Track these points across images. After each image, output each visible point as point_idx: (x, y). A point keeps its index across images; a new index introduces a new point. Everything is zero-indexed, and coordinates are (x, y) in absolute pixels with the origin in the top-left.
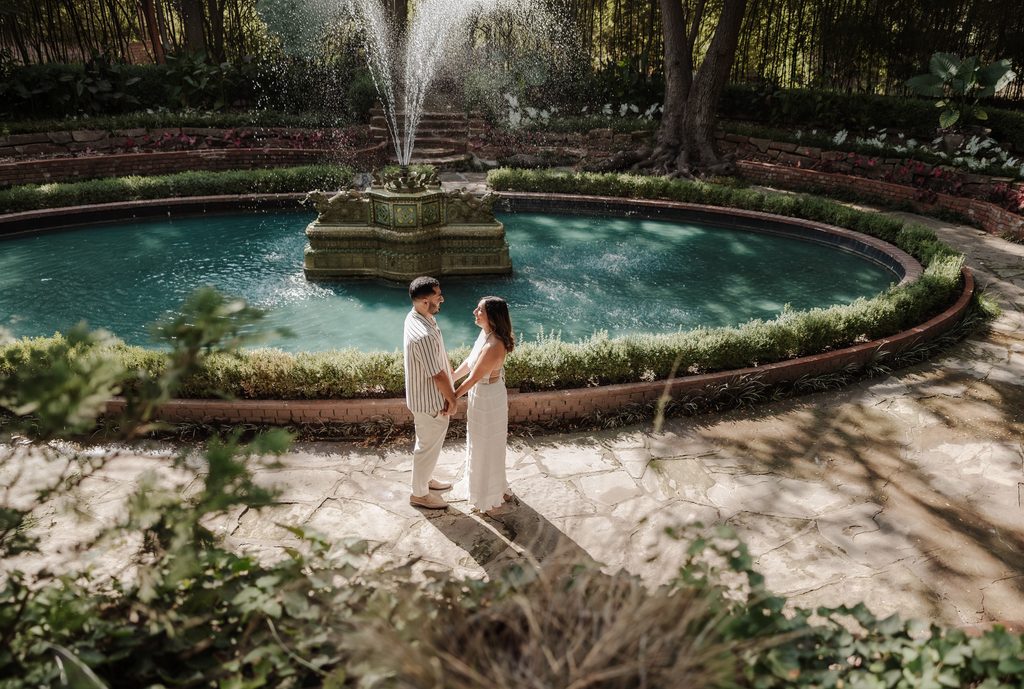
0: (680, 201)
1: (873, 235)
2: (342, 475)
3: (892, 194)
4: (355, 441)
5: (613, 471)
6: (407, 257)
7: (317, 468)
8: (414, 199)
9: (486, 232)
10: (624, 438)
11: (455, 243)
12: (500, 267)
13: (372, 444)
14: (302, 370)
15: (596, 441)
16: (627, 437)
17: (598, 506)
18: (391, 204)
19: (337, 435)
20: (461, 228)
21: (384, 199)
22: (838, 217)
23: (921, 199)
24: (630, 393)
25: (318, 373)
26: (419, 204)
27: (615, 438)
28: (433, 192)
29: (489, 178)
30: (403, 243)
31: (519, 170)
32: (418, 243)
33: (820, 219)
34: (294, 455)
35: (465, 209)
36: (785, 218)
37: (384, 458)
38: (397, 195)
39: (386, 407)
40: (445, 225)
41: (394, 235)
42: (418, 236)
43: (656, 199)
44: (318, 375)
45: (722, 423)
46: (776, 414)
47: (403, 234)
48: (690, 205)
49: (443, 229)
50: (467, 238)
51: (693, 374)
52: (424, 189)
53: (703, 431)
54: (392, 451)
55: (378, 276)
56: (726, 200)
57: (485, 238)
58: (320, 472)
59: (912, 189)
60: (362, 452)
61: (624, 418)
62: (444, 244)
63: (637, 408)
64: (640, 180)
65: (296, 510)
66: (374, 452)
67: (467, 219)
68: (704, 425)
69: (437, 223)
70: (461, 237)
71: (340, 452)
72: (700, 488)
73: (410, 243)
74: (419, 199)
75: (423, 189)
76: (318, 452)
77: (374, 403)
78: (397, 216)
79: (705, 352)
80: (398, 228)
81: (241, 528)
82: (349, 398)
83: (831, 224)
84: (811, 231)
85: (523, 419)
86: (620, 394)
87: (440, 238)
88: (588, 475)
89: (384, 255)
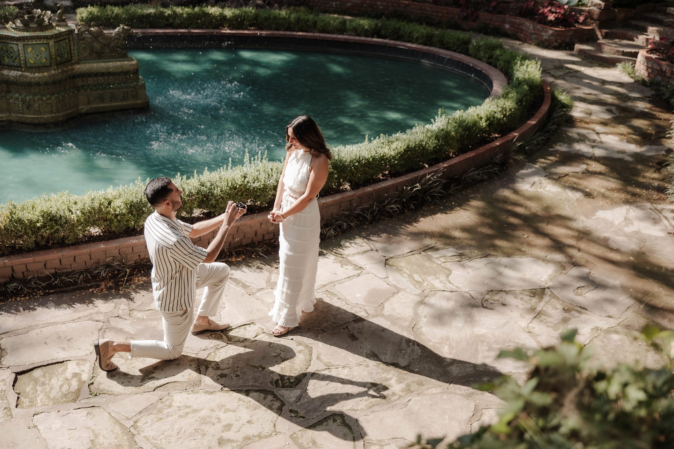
0: (270, 29)
1: (448, 49)
2: (100, 324)
3: (440, 15)
4: (91, 287)
5: (359, 275)
6: (44, 98)
7: (69, 322)
8: (46, 37)
9: (122, 67)
10: (348, 244)
11: (91, 81)
12: (139, 102)
13: (110, 288)
14: (20, 221)
15: (325, 252)
16: (350, 243)
17: (366, 308)
18: (21, 44)
19: (70, 284)
20: (95, 65)
21: (12, 38)
22: (416, 35)
23: (465, 18)
24: (339, 203)
25: (38, 221)
26: (51, 43)
27: (340, 246)
28: (63, 30)
29: (78, 17)
30: (38, 84)
31: (109, 7)
32: (54, 83)
33: (399, 38)
34: (32, 313)
35: (97, 46)
36: (369, 39)
37: (132, 300)
38: (26, 34)
39: (116, 248)
40: (78, 63)
41: (26, 77)
42: (53, 75)
43: (247, 29)
44: (38, 225)
45: (422, 219)
46: (460, 205)
47: (37, 74)
48: (282, 32)
49: (77, 67)
50: (103, 74)
51: (380, 181)
52: (53, 27)
53: (411, 228)
54: (136, 292)
55: (10, 122)
56: (312, 27)
57: (119, 74)
58: (73, 325)
59: (457, 10)
60: (105, 298)
61: (340, 226)
62: (79, 82)
63: (348, 217)
64: (228, 12)
65: (72, 368)
66: (118, 295)
67: (99, 56)
68: (410, 223)
69: (68, 61)
70: (96, 74)
71: (82, 301)
72: (443, 278)
73: (46, 84)
74: (51, 37)
75: (50, 26)
76: (58, 304)
77: (102, 246)
78: (29, 56)
79: (394, 158)
80: (30, 68)
81: (22, 398)
82: (73, 244)
83: (409, 42)
84: (394, 49)
85: (249, 241)
86: (332, 205)
87: (74, 77)
88: (340, 282)
89: (17, 98)
